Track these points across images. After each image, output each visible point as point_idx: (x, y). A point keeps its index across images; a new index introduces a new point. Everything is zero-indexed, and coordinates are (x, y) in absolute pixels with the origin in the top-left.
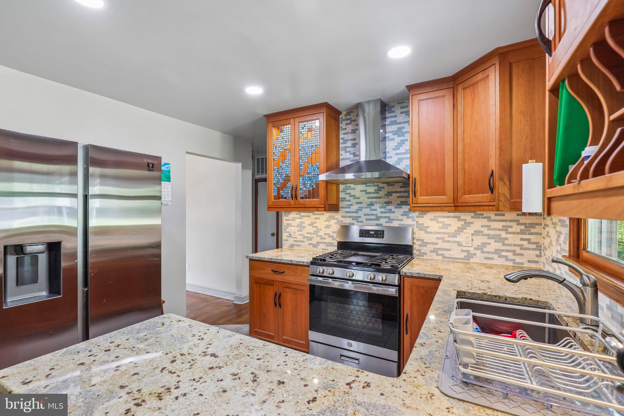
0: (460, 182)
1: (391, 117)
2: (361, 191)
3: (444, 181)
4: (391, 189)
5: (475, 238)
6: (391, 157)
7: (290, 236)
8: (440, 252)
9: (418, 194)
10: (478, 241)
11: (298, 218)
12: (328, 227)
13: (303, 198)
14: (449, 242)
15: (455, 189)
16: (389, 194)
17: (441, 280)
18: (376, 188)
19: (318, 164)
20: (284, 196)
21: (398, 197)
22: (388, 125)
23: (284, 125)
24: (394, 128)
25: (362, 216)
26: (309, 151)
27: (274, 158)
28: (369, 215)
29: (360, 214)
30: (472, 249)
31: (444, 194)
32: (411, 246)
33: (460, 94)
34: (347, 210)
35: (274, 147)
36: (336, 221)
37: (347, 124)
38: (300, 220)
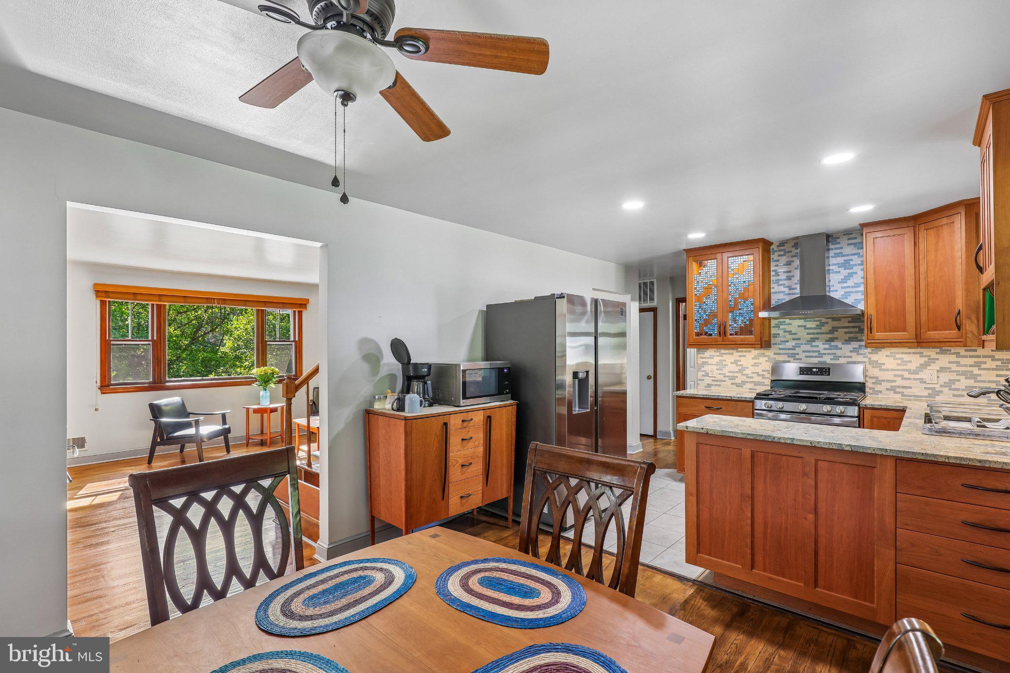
0: (924, 318)
1: (836, 249)
2: (799, 326)
3: (904, 317)
4: (836, 324)
5: (940, 375)
6: (836, 291)
7: (707, 375)
8: (898, 390)
9: (874, 330)
10: (945, 378)
11: (718, 356)
12: (755, 365)
13: (731, 334)
14: (910, 379)
15: (918, 325)
16: (834, 330)
17: (906, 410)
18: (818, 323)
19: (752, 300)
20: (709, 332)
21: (846, 333)
22: (832, 257)
23: (708, 260)
24: (840, 260)
25: (800, 353)
26: (741, 286)
27: (696, 293)
28: (809, 352)
29: (798, 350)
30: (938, 386)
31: (904, 330)
32: (864, 384)
33: (922, 234)
34: (781, 346)
35: (696, 282)
36: (766, 358)
37: (779, 256)
38: (720, 358)
